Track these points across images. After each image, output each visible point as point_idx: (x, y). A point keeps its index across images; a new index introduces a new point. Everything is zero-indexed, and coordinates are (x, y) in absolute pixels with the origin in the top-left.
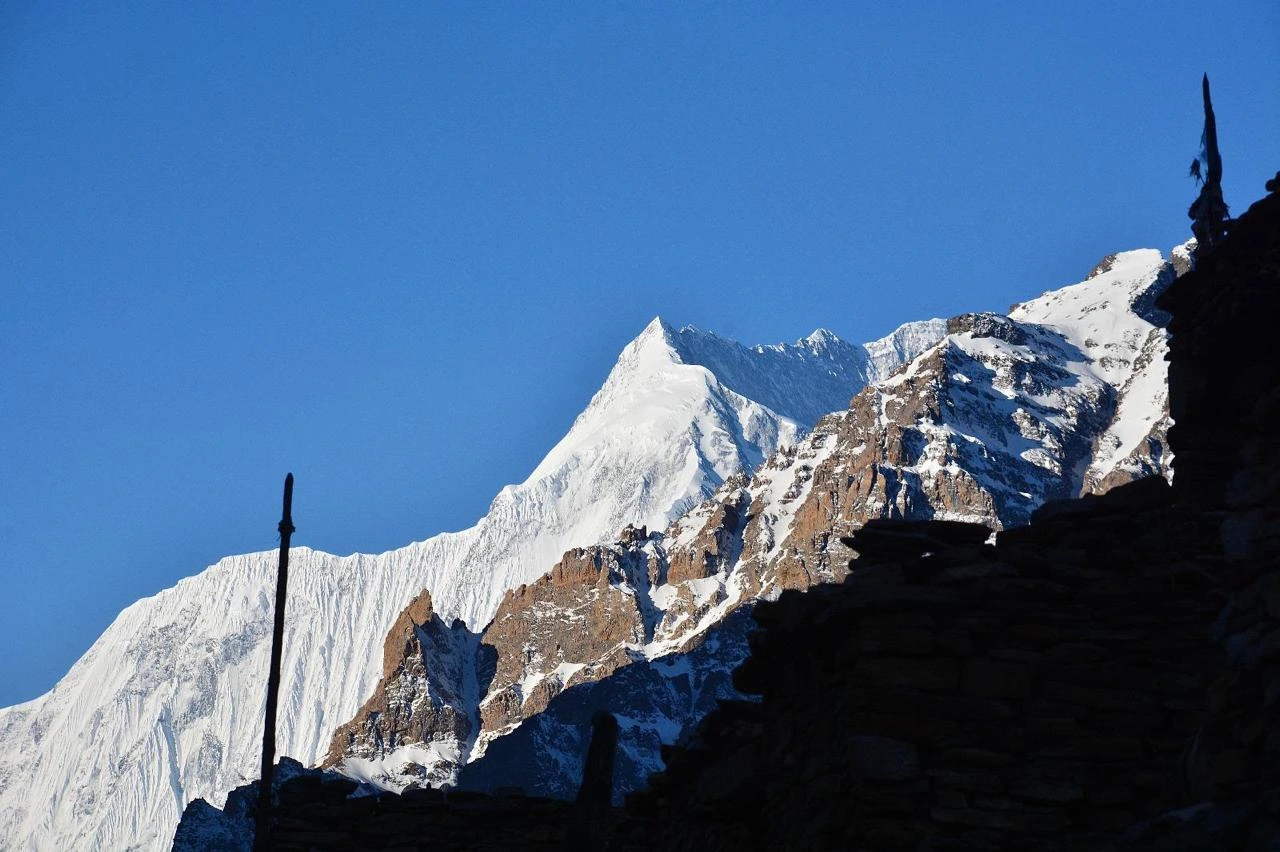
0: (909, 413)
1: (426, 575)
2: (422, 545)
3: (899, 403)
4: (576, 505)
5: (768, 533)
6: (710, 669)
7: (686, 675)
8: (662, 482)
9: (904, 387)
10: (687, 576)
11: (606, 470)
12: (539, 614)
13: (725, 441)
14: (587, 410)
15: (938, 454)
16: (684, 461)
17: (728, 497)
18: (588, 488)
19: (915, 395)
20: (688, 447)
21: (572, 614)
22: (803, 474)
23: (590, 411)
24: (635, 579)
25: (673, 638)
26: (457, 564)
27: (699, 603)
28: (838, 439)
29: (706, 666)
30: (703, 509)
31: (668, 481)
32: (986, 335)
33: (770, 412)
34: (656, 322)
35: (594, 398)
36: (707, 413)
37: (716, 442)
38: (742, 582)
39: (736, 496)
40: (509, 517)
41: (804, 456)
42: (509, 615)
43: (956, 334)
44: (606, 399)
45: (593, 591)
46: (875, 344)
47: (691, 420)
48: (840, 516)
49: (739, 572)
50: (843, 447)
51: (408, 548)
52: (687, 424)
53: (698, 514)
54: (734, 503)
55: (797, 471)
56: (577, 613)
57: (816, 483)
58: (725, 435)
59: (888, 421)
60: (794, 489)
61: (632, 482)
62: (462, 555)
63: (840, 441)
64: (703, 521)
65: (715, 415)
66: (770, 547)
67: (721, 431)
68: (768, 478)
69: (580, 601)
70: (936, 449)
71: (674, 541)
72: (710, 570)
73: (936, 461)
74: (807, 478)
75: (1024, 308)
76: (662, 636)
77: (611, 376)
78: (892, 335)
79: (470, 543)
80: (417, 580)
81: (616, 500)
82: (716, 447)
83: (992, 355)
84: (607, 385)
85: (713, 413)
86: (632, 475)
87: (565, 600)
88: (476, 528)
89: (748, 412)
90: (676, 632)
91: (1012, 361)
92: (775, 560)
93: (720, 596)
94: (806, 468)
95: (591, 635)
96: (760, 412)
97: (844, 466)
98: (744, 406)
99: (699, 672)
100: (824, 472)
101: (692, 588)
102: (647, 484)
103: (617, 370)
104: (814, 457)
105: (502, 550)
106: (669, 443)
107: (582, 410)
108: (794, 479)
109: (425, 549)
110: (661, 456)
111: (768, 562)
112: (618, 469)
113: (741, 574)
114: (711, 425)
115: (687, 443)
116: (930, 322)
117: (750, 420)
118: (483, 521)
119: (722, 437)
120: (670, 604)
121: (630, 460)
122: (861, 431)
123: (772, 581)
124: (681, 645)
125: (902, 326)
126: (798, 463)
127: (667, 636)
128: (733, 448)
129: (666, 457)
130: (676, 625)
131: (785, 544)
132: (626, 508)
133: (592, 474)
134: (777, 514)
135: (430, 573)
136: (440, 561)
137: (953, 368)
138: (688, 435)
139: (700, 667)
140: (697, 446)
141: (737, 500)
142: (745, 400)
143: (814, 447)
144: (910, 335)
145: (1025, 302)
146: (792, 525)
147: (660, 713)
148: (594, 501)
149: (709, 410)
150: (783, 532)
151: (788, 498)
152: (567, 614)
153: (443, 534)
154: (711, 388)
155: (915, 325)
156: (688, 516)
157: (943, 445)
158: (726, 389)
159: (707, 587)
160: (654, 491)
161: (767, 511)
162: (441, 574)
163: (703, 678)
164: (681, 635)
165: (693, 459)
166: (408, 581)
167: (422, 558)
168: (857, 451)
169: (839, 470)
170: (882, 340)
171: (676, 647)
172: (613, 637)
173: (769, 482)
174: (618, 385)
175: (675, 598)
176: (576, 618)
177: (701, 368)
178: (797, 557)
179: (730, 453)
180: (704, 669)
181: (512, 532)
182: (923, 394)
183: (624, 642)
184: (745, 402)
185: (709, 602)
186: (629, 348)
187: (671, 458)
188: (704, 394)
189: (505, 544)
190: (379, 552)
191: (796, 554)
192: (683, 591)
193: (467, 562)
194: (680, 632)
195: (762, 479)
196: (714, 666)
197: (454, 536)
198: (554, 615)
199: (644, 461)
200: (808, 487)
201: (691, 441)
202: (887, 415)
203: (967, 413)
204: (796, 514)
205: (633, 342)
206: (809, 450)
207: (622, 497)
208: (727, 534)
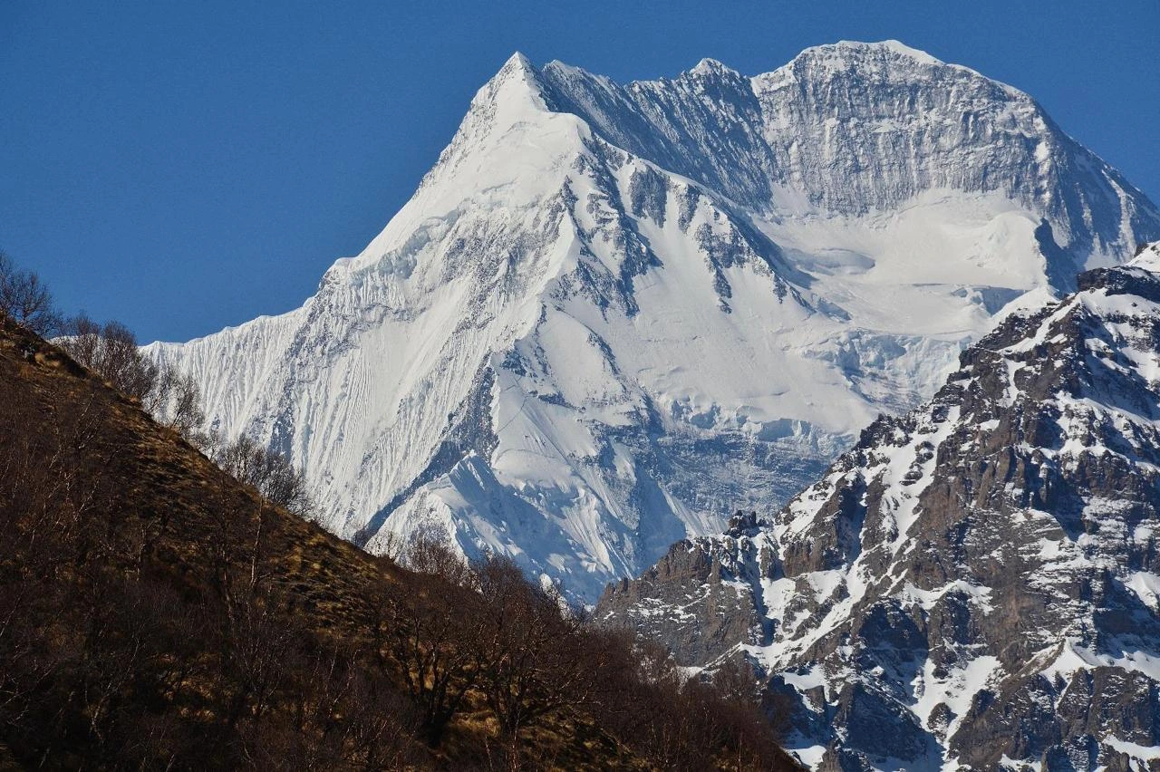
0: (1043, 384)
1: (244, 367)
2: (237, 331)
3: (1030, 373)
4: (426, 284)
5: (891, 520)
6: (845, 678)
7: (822, 687)
8: (530, 256)
9: (1034, 353)
10: (805, 568)
11: (462, 243)
12: (646, 613)
13: (604, 206)
14: (435, 169)
15: (1080, 433)
16: (556, 231)
17: (843, 478)
18: (439, 265)
19: (1048, 365)
20: (560, 214)
21: (682, 612)
22: (924, 451)
23: (438, 171)
24: (747, 572)
25: (794, 639)
26: (281, 354)
27: (821, 599)
28: (961, 411)
29: (840, 675)
30: (816, 492)
31: (537, 258)
32: (1122, 292)
33: (655, 167)
34: (516, 60)
35: (442, 154)
36: (581, 172)
37: (594, 206)
38: (866, 575)
39: (851, 476)
40: (348, 301)
41: (924, 431)
42: (612, 613)
43: (1088, 291)
44: (458, 155)
45: (704, 586)
46: (772, 74)
47: (562, 182)
48: (974, 502)
49: (861, 563)
50: (967, 422)
51: (221, 334)
52: (557, 186)
53: (811, 497)
54: (850, 485)
55: (918, 448)
56: (687, 611)
57: (940, 461)
58: (604, 198)
59: (1017, 392)
60: (916, 469)
61: (494, 257)
62: (286, 342)
63: (964, 414)
64: (818, 505)
65: (591, 174)
66: (894, 536)
67: (599, 193)
68: (886, 456)
69: (690, 597)
70: (1077, 427)
71: (787, 527)
72: (830, 562)
73: (1078, 440)
74: (930, 456)
75: (1153, 249)
76: (781, 637)
77: (462, 126)
78: (791, 63)
79: (296, 328)
80: (233, 373)
81: (476, 280)
82: (594, 213)
83: (1130, 315)
84: (458, 138)
85: (588, 172)
86: (493, 249)
87: (672, 596)
88: (301, 311)
89: (628, 171)
90: (798, 631)
91: (1153, 321)
92: (901, 550)
93: (841, 593)
94: (927, 445)
95: (704, 635)
96: (645, 169)
97: (971, 443)
98: (624, 162)
99: (833, 682)
100: (948, 451)
101: (812, 583)
102: (512, 261)
103: (470, 119)
104: (936, 431)
105: (341, 340)
106: (536, 209)
107: (429, 169)
108: (915, 457)
109: (240, 336)
110: (527, 226)
111: (894, 552)
112: (478, 241)
113: (865, 566)
114: (586, 187)
115: (559, 208)
116: (837, 45)
117: (633, 178)
118: (310, 301)
119: (600, 201)
120: (788, 600)
121: (491, 230)
122: (987, 403)
123: (903, 574)
124: (805, 649)
125: (803, 52)
126: (917, 438)
127: (787, 636)
128: (615, 214)
129: (534, 226)
130: (795, 625)
131: (911, 532)
132: (489, 289)
133: (444, 247)
134: (898, 497)
135: (248, 363)
136: (260, 351)
137: (1088, 331)
138: (559, 200)
139: (834, 677)
140: (572, 211)
141: (853, 482)
142: (625, 154)
143: (935, 420)
144: (814, 62)
145: (1155, 241)
146: (916, 510)
147: (797, 731)
148: (449, 280)
149: (583, 168)
150: (907, 519)
151: (911, 479)
152: (677, 612)
153: (261, 318)
154: (584, 140)
155: (818, 50)
156: (799, 499)
157: (1085, 423)
158: (603, 142)
159: (825, 582)
160: (521, 268)
161: (887, 494)
162: (262, 367)
163: (838, 690)
164: (803, 635)
165: (567, 227)
166: (221, 375)
167: (238, 345)
168: (985, 426)
169: (966, 447)
170: (780, 69)
171: (799, 649)
172: (729, 637)
173: (886, 461)
174: (472, 139)
175: (792, 593)
176: (687, 617)
177: (571, 117)
178: (930, 550)
179: (611, 220)
180: (837, 680)
181: (352, 320)
182: (1059, 364)
183: (740, 643)
184: (627, 158)
185: (832, 597)
186: (483, 92)
187: (540, 228)
188: (577, 148)
189: (344, 333)
190: (184, 340)
191: (929, 547)
192: (802, 585)
193: (294, 351)
194: (801, 632)
195: (878, 458)
196: (849, 676)
197: (275, 319)
198: (662, 612)
199: (507, 231)
200: (931, 465)
201: (563, 206)
202: (1017, 385)
203: (1107, 382)
204: (921, 497)
205: (488, 85)
206: (929, 423)
207: (484, 273)
208: (844, 521)
